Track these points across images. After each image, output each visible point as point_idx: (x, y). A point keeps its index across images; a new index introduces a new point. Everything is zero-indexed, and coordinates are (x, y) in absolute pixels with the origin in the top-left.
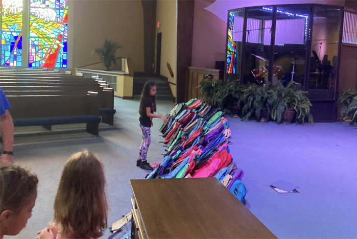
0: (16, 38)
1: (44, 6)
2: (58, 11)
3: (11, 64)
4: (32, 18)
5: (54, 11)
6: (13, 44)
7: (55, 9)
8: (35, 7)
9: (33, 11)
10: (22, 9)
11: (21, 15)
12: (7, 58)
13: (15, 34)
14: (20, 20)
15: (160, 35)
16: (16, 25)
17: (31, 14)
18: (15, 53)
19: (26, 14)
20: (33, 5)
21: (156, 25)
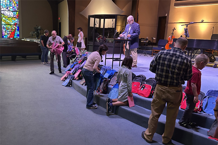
1: (7, 10)
2: (14, 12)
4: (2, 16)
9: (2, 12)
15: (60, 23)
20: (2, 9)
21: (58, 19)
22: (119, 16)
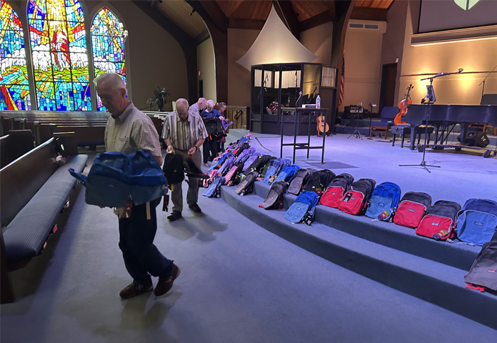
0: (84, 87)
1: (104, 60)
2: (117, 64)
3: (83, 109)
4: (96, 71)
5: (113, 64)
6: (82, 93)
7: (114, 63)
8: (98, 62)
9: (96, 64)
10: (87, 63)
11: (87, 69)
12: (79, 105)
13: (83, 84)
14: (87, 73)
15: (201, 82)
16: (84, 77)
17: (95, 67)
18: (85, 100)
19: (91, 67)
20: (96, 59)
21: (197, 73)
22: (309, 65)
